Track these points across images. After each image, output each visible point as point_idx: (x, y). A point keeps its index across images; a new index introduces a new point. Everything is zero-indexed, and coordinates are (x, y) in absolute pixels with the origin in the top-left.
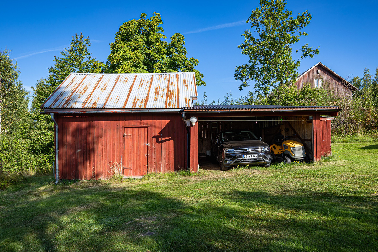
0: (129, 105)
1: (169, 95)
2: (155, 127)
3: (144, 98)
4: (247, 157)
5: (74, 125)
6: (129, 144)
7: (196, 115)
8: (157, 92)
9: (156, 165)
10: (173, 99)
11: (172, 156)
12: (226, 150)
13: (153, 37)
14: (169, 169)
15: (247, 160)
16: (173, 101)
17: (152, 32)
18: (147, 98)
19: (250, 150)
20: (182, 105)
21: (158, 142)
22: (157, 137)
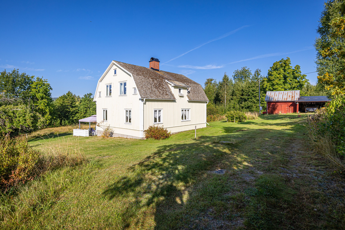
0: (283, 100)
1: (292, 97)
2: (289, 104)
3: (286, 98)
4: (310, 110)
5: (272, 103)
6: (283, 107)
7: (298, 102)
8: (289, 97)
9: (289, 111)
10: (293, 98)
11: (293, 110)
12: (306, 109)
13: (287, 68)
14: (292, 112)
15: (311, 111)
16: (293, 99)
17: (286, 66)
18: (287, 98)
19: (311, 109)
20: (295, 100)
21: (290, 107)
22: (289, 106)
